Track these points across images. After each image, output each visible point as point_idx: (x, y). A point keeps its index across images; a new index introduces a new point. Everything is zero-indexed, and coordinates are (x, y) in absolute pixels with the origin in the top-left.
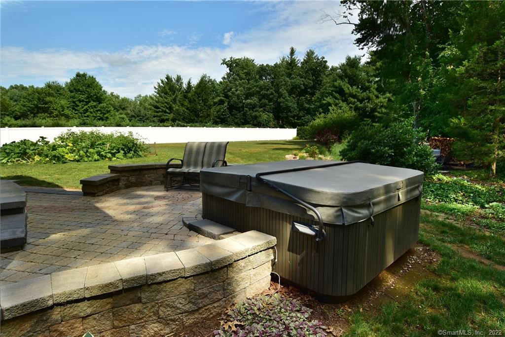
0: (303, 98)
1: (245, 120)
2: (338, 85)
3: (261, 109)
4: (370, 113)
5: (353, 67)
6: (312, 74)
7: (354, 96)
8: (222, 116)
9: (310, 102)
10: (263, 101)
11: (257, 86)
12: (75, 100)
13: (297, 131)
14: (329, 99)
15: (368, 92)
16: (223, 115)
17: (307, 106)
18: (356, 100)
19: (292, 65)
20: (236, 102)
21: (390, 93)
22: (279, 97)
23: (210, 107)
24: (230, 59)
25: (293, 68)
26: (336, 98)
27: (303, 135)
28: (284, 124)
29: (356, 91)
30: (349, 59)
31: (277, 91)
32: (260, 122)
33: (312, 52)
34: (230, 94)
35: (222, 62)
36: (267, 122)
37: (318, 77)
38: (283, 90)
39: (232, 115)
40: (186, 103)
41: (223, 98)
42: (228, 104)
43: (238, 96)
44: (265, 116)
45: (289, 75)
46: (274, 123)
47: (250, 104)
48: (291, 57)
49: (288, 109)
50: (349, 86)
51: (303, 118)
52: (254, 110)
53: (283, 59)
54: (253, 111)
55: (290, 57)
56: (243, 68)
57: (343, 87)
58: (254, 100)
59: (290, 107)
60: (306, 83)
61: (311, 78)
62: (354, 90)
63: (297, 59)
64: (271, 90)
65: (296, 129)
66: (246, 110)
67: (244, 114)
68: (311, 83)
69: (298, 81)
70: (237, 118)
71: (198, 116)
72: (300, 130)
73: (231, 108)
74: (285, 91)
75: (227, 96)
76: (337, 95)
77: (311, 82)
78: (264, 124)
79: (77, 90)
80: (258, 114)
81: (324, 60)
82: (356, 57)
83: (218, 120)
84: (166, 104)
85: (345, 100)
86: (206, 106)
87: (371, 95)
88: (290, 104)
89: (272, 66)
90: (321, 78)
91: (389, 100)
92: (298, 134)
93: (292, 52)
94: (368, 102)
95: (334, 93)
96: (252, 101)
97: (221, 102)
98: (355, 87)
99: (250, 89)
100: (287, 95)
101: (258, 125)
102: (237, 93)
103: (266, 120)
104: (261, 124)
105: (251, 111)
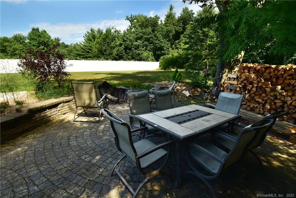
3: (144, 49)
8: (120, 54)
10: (145, 43)
12: (31, 45)
13: (160, 63)
16: (121, 53)
20: (129, 44)
22: (156, 40)
24: (131, 17)
33: (187, 8)
34: (125, 39)
35: (126, 18)
36: (147, 58)
39: (126, 53)
41: (122, 42)
42: (124, 46)
44: (145, 54)
46: (152, 58)
47: (136, 45)
49: (161, 48)
52: (139, 49)
55: (169, 12)
58: (139, 42)
59: (164, 46)
60: (177, 30)
64: (152, 35)
66: (133, 49)
67: (132, 52)
72: (162, 63)
73: (126, 48)
74: (161, 35)
75: (124, 41)
78: (144, 59)
79: (33, 39)
80: (140, 52)
81: (192, 12)
83: (116, 57)
84: (90, 47)
89: (153, 18)
92: (159, 66)
93: (171, 8)
96: (137, 43)
97: (121, 45)
100: (162, 38)
101: (141, 59)
102: (130, 38)
103: (146, 56)
104: (142, 59)
105: (136, 50)
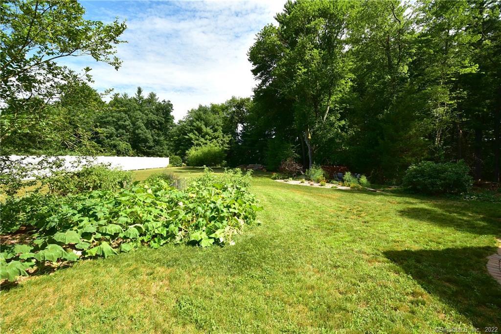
3: (119, 138)
10: (121, 131)
11: (113, 117)
13: (170, 159)
15: (217, 132)
17: (157, 138)
18: (211, 138)
22: (137, 129)
26: (196, 135)
27: (175, 163)
30: (201, 106)
33: (153, 94)
36: (127, 151)
38: (140, 123)
44: (123, 145)
46: (133, 152)
47: (107, 133)
48: (139, 96)
50: (205, 127)
51: (153, 148)
52: (112, 139)
54: (110, 139)
55: (137, 94)
59: (148, 138)
62: (209, 130)
65: (168, 158)
72: (172, 158)
76: (196, 132)
78: (123, 153)
80: (117, 143)
81: (169, 103)
85: (203, 137)
87: (220, 135)
88: (148, 136)
92: (170, 162)
93: (140, 91)
96: (108, 130)
98: (208, 128)
99: (103, 118)
100: (144, 127)
103: (125, 149)
104: (120, 153)
105: (109, 140)
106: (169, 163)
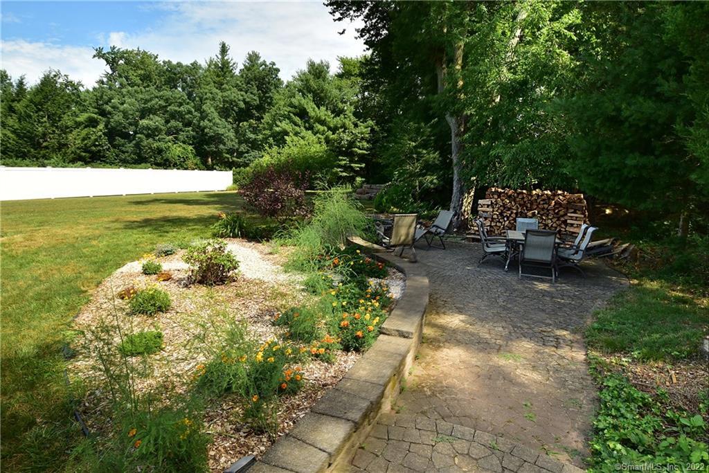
0: (245, 123)
1: (139, 155)
2: (297, 104)
3: (171, 137)
4: (347, 149)
5: (318, 78)
6: (257, 87)
7: (323, 123)
8: (93, 148)
9: (255, 130)
10: (173, 123)
11: (161, 98)
13: (234, 175)
14: (285, 125)
15: (342, 116)
16: (96, 146)
17: (253, 136)
18: (326, 128)
19: (225, 70)
20: (121, 124)
21: (373, 120)
22: (202, 118)
23: (66, 130)
24: (110, 51)
25: (225, 73)
26: (296, 124)
27: (244, 182)
28: (214, 165)
29: (325, 115)
31: (198, 109)
32: (167, 160)
33: (256, 55)
34: (108, 108)
35: (95, 53)
36: (182, 160)
37: (266, 92)
38: (208, 107)
39: (114, 147)
40: (12, 121)
41: (95, 116)
42: (106, 126)
43: (125, 113)
44: (176, 150)
45: (220, 85)
46: (195, 161)
47: (148, 128)
48: (223, 58)
49: (218, 139)
50: (315, 106)
51: (246, 155)
52: (157, 138)
53: (211, 61)
54: (154, 140)
55: (220, 57)
56: (136, 67)
57: (305, 106)
58: (155, 121)
59: (223, 135)
60: (248, 100)
61: (255, 92)
62: (323, 112)
63: (232, 62)
64: (188, 106)
65: (232, 172)
66: (139, 138)
67: (138, 145)
68: (255, 100)
69: (234, 94)
70: (124, 152)
71: (37, 146)
72: (239, 173)
73: (112, 133)
74: (212, 109)
75: (103, 113)
76: (297, 119)
77: (255, 98)
78: (176, 164)
80: (162, 145)
81: (274, 67)
82: (322, 63)
83: (84, 154)
85: (310, 128)
86: (57, 127)
87: (347, 122)
88: (221, 131)
89: (187, 66)
90: (271, 94)
91: (372, 130)
92: (235, 181)
93: (224, 50)
94: (344, 132)
95: (291, 115)
96: (151, 123)
97: (92, 123)
98: (323, 108)
99: (146, 101)
100: (216, 115)
101: (166, 164)
102: (122, 108)
103: (179, 156)
104: (170, 162)
105: (150, 140)
106: (232, 182)
